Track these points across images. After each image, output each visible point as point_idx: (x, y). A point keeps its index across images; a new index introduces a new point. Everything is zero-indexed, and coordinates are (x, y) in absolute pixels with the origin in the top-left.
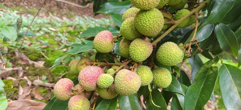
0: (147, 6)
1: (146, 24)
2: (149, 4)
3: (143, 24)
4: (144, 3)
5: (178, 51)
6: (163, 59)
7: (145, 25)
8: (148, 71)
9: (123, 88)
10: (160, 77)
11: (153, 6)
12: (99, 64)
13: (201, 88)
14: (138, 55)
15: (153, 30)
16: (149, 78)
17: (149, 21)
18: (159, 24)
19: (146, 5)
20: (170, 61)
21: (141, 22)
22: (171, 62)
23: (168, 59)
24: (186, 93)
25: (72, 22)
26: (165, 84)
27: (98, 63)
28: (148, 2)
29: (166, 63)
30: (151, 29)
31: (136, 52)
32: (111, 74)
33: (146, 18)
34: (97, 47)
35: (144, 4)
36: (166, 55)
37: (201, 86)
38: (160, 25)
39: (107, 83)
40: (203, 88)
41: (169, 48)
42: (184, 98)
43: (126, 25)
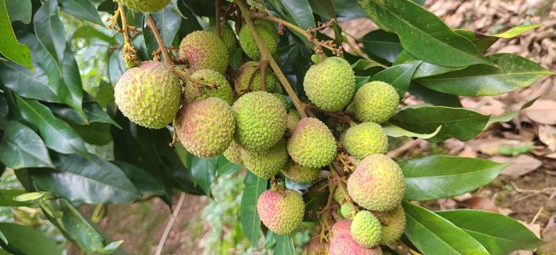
0: (228, 129)
1: (262, 134)
2: (224, 126)
3: (263, 137)
4: (221, 136)
5: (327, 70)
6: (338, 102)
7: (266, 134)
8: (357, 133)
9: (388, 197)
10: (374, 108)
11: (230, 116)
12: (326, 227)
13: (411, 26)
14: (322, 152)
15: (276, 119)
16: (373, 133)
17: (257, 127)
18: (268, 107)
19: (226, 131)
20: (344, 89)
21: (257, 142)
22: (348, 87)
23: (341, 92)
24: (417, 57)
25: (214, 230)
26: (391, 100)
27: (324, 228)
28: (222, 126)
29: (348, 96)
30: (274, 123)
31: (316, 156)
32: (353, 212)
33: (251, 132)
34: (290, 229)
35: (224, 134)
36: (331, 95)
37: (407, 25)
38: (269, 105)
39: (372, 227)
40: (411, 23)
41: (317, 88)
42: (427, 64)
43: (256, 166)
